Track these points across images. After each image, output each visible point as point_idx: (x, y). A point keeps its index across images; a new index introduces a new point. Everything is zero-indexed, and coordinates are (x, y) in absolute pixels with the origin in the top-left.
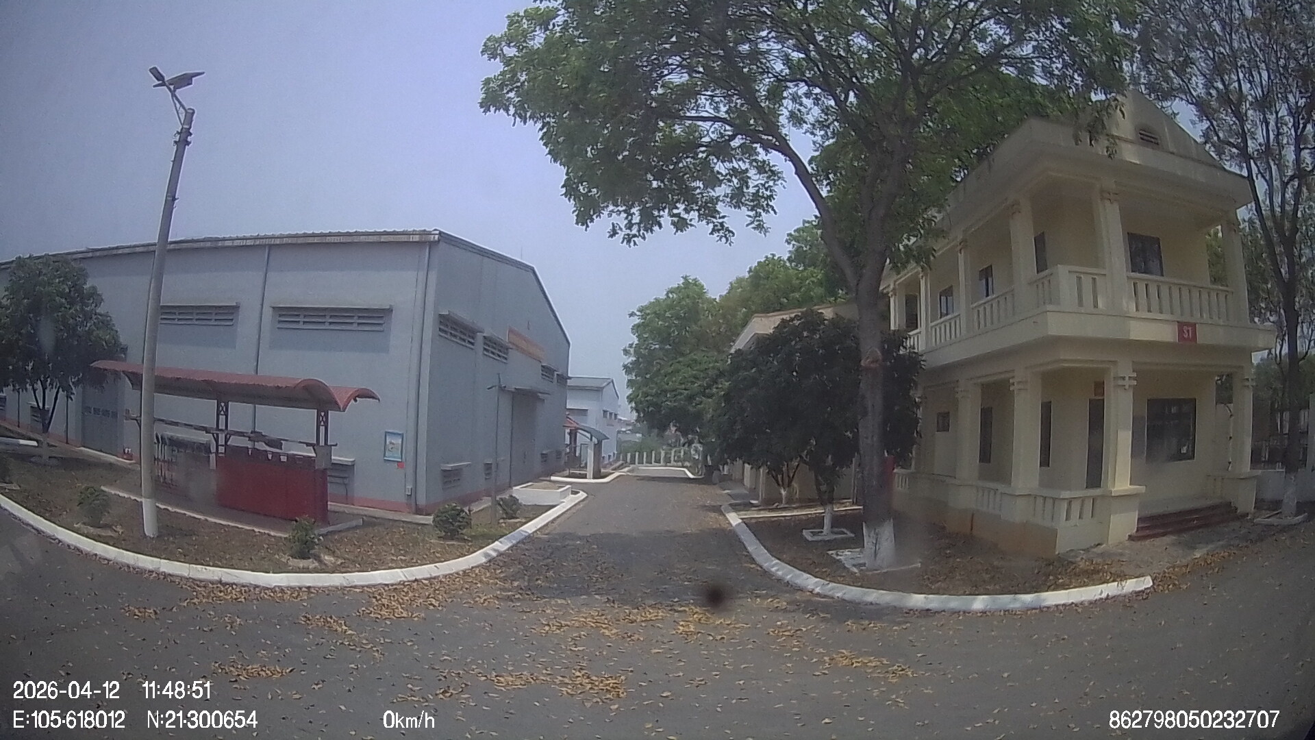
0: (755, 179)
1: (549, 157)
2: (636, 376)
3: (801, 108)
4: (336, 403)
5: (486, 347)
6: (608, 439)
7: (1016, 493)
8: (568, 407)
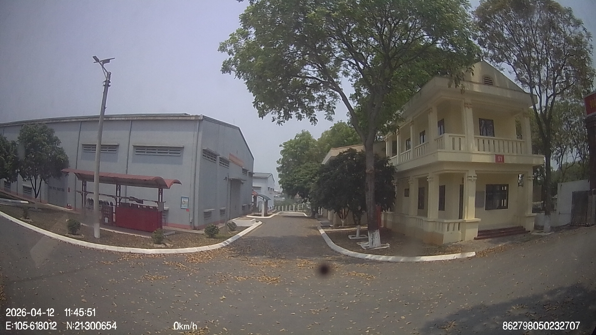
0: (329, 99)
1: (248, 90)
2: (282, 172)
3: (347, 70)
4: (167, 186)
5: (221, 162)
6: (270, 199)
7: (429, 221)
8: (253, 186)
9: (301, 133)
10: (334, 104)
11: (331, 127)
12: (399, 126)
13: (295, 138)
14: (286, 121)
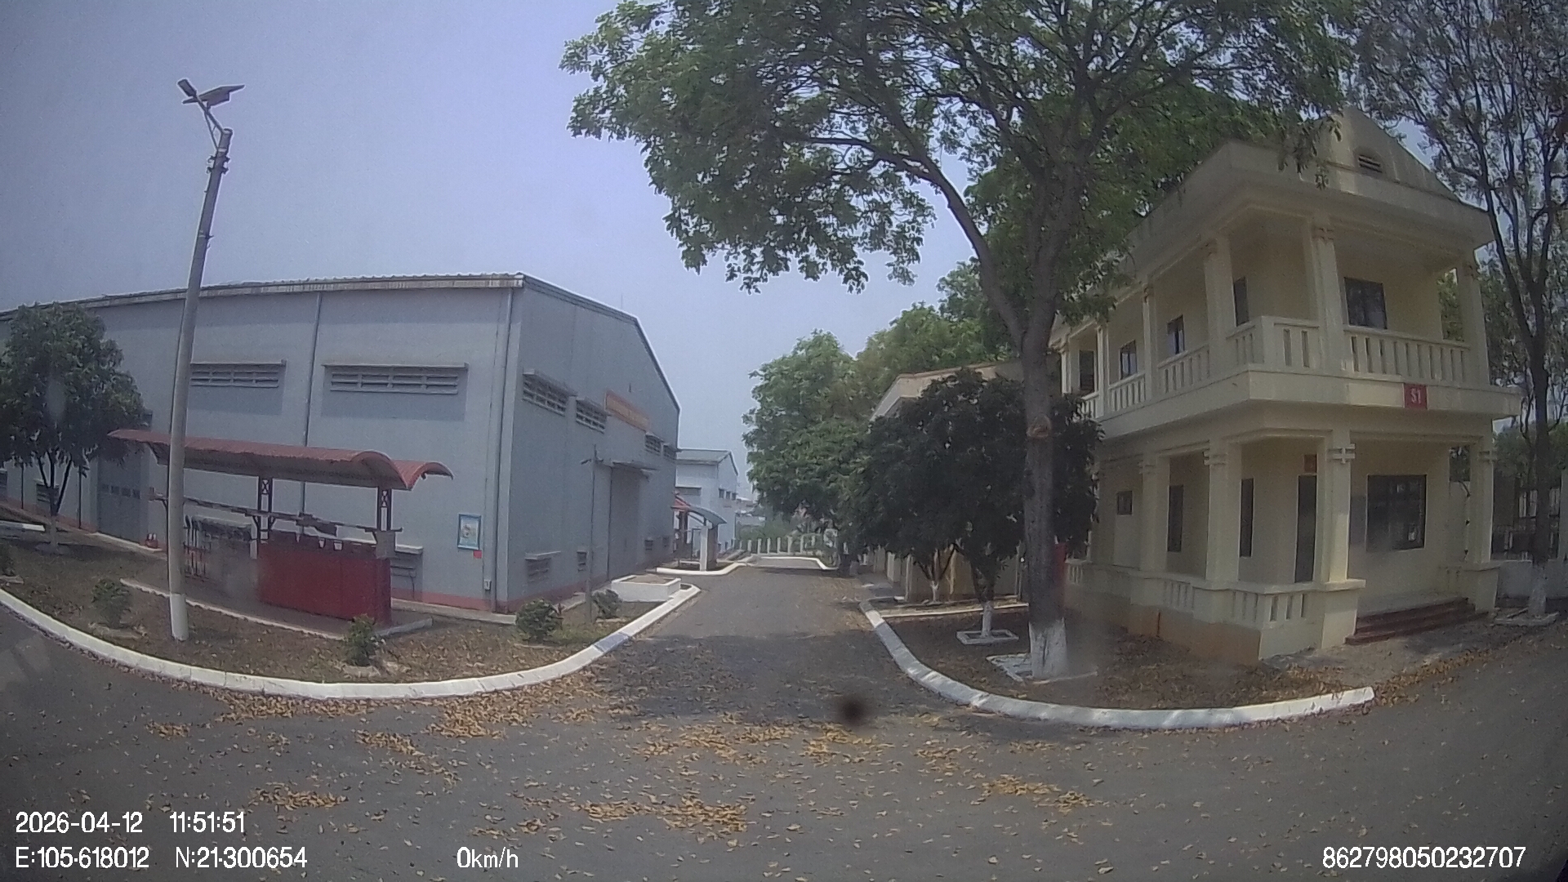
0: (900, 214)
1: (654, 186)
2: (758, 448)
3: (955, 129)
4: (401, 480)
5: (580, 413)
6: (724, 522)
7: (1213, 588)
8: (677, 485)
9: (812, 338)
10: (918, 231)
11: (895, 321)
12: (1116, 297)
13: (795, 353)
14: (770, 276)
